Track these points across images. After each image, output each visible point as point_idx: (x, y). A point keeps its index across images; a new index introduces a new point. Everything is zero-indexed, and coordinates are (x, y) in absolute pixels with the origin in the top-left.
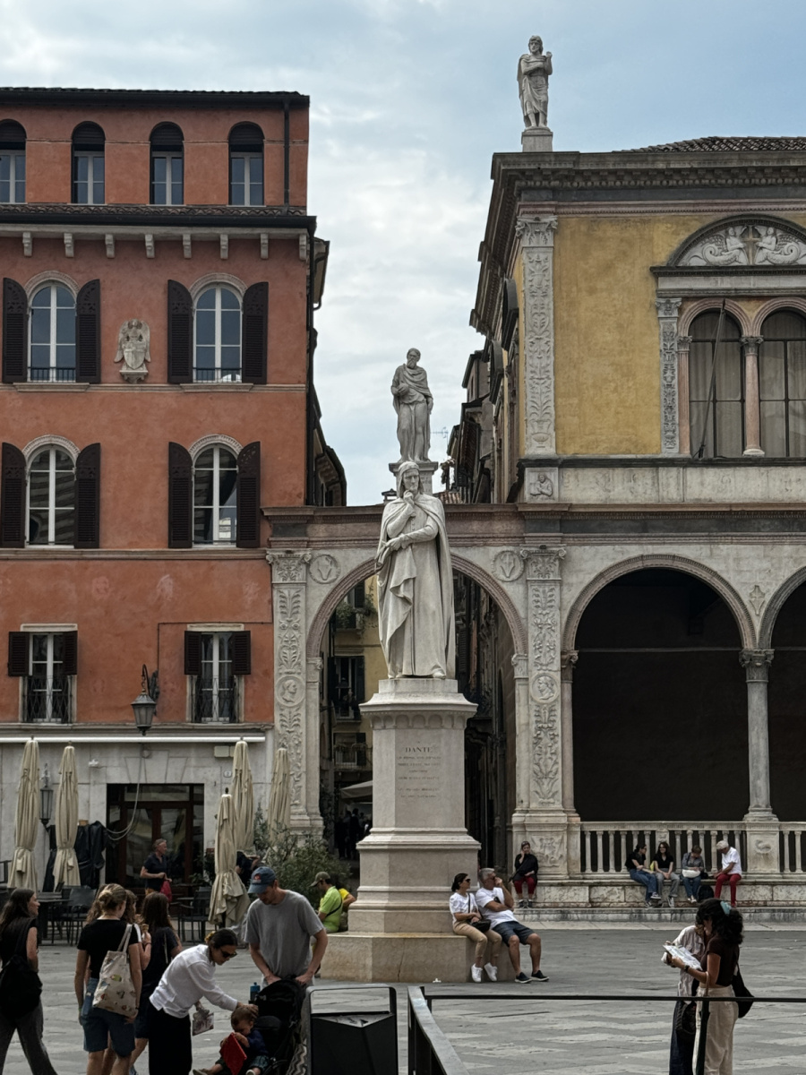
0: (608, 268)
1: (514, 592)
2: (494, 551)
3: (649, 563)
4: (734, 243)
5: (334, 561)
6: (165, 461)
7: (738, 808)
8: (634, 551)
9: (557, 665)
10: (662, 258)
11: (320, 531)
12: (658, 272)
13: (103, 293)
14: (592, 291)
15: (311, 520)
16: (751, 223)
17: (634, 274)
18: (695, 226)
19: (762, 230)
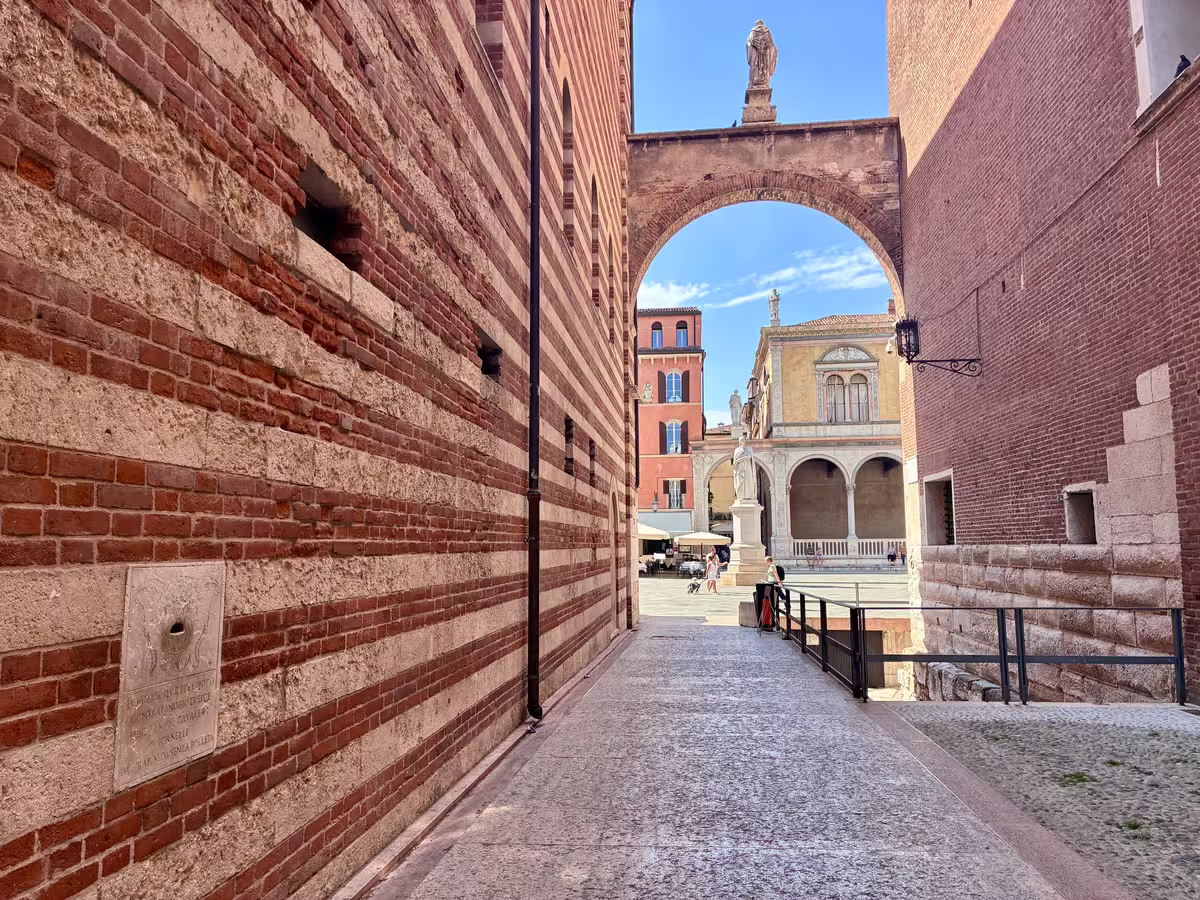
0: (799, 362)
1: (771, 466)
2: (762, 453)
3: (815, 457)
4: (840, 353)
5: (712, 457)
7: (845, 535)
8: (811, 453)
9: (784, 490)
10: (817, 359)
11: (707, 448)
12: (816, 363)
14: (794, 370)
16: (846, 346)
17: (808, 365)
18: (828, 348)
19: (850, 348)
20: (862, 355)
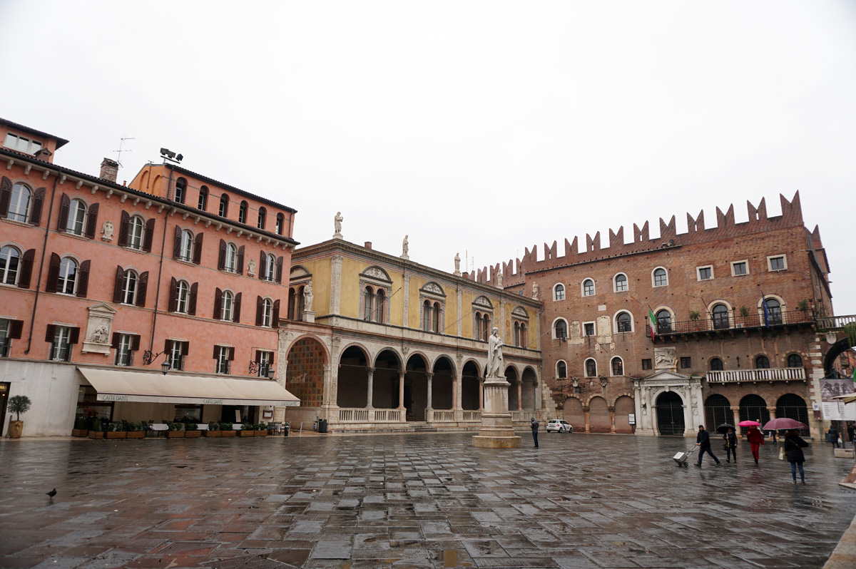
0: (351, 271)
1: (329, 348)
2: (326, 337)
3: (355, 344)
4: (374, 271)
5: (292, 335)
6: (256, 301)
7: (366, 405)
8: (352, 341)
9: (337, 368)
10: (361, 273)
11: (290, 326)
12: (360, 275)
13: (245, 250)
14: (348, 276)
15: (288, 323)
16: (377, 268)
17: (357, 274)
18: (368, 266)
19: (378, 270)
20: (384, 277)
